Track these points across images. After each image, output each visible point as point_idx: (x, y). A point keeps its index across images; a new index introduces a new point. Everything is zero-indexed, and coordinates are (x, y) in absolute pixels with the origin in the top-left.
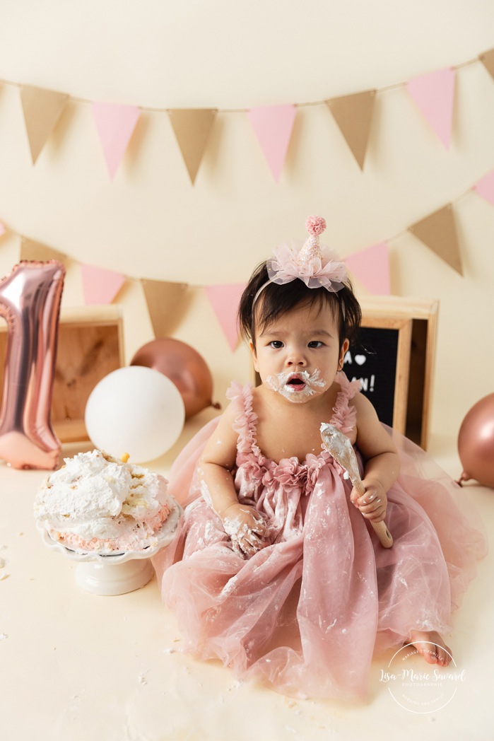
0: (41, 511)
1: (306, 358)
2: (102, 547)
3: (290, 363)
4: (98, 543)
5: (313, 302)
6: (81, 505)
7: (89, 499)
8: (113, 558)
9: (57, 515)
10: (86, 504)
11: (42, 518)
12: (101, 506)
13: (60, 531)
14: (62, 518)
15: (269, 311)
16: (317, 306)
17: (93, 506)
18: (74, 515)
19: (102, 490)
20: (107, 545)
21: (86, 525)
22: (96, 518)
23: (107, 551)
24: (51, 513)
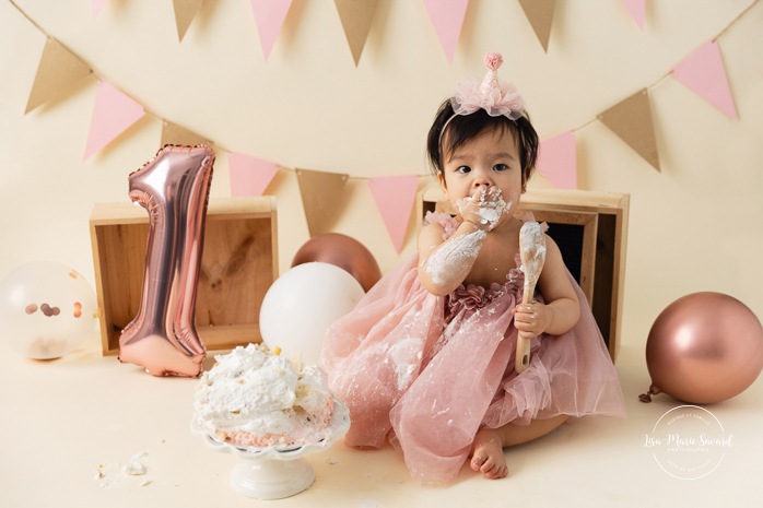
0: (207, 409)
1: (491, 180)
2: (277, 442)
3: (477, 185)
4: (271, 439)
5: (496, 128)
6: (252, 399)
7: (261, 391)
8: (291, 453)
9: (225, 413)
10: (258, 398)
11: (207, 417)
12: (274, 398)
13: (226, 430)
14: (230, 416)
15: (455, 139)
16: (499, 131)
17: (266, 399)
18: (245, 411)
19: (274, 381)
20: (282, 439)
21: (259, 421)
22: (269, 412)
23: (284, 447)
24: (219, 411)
